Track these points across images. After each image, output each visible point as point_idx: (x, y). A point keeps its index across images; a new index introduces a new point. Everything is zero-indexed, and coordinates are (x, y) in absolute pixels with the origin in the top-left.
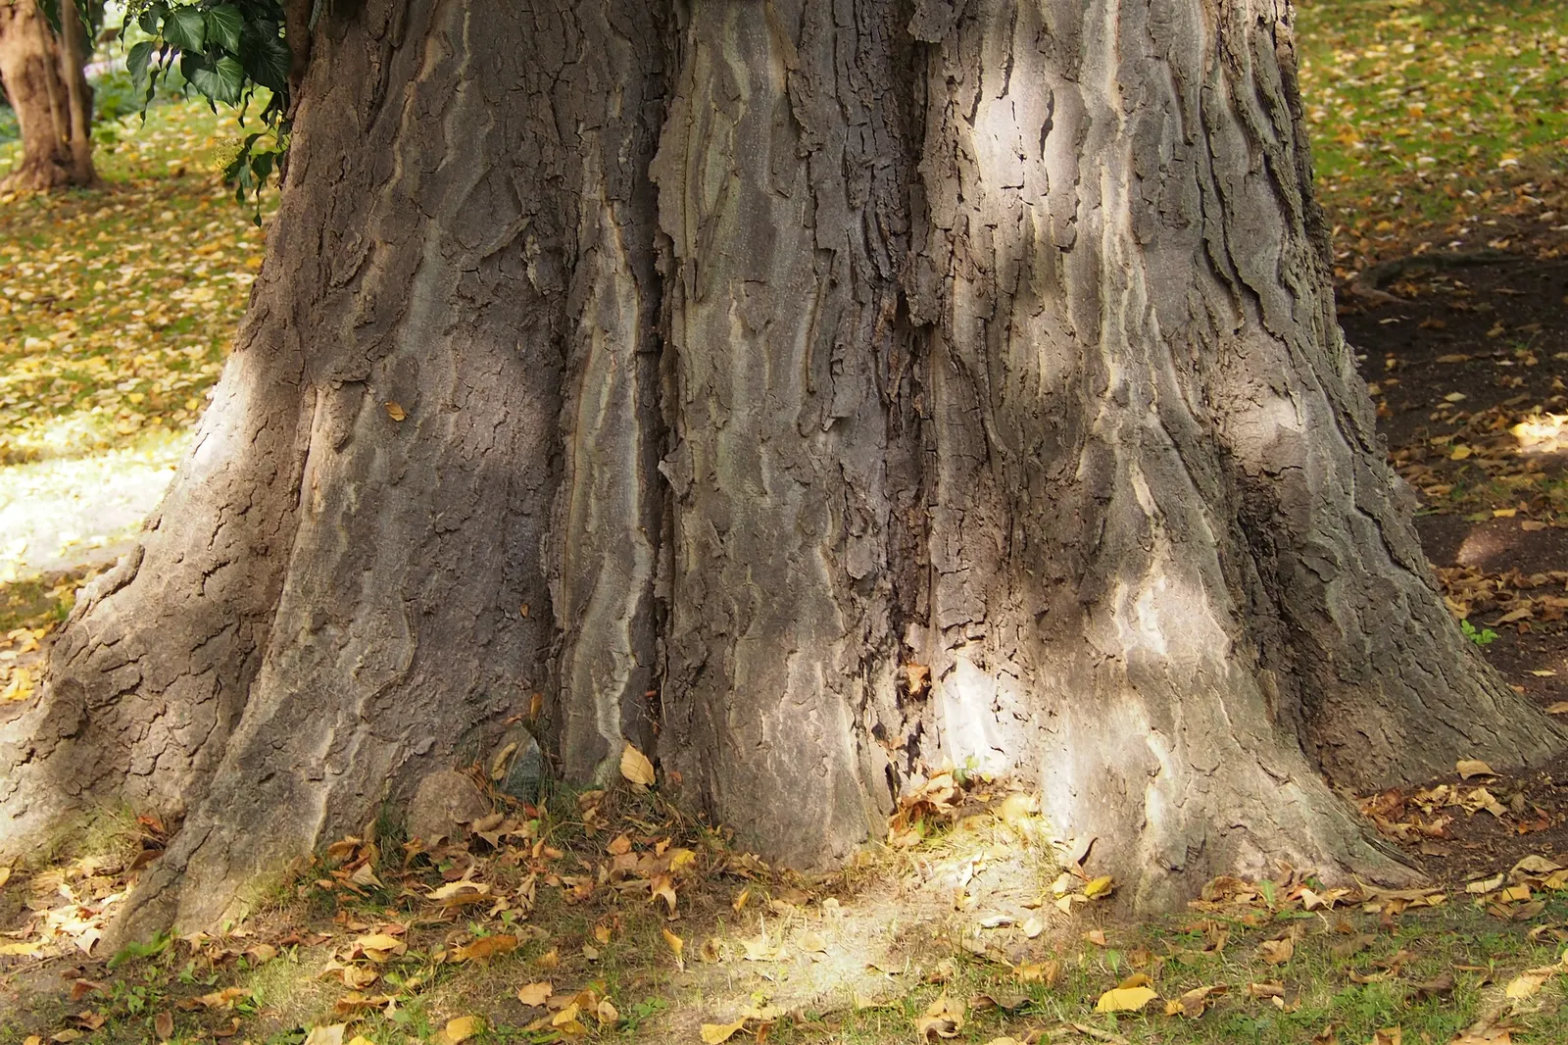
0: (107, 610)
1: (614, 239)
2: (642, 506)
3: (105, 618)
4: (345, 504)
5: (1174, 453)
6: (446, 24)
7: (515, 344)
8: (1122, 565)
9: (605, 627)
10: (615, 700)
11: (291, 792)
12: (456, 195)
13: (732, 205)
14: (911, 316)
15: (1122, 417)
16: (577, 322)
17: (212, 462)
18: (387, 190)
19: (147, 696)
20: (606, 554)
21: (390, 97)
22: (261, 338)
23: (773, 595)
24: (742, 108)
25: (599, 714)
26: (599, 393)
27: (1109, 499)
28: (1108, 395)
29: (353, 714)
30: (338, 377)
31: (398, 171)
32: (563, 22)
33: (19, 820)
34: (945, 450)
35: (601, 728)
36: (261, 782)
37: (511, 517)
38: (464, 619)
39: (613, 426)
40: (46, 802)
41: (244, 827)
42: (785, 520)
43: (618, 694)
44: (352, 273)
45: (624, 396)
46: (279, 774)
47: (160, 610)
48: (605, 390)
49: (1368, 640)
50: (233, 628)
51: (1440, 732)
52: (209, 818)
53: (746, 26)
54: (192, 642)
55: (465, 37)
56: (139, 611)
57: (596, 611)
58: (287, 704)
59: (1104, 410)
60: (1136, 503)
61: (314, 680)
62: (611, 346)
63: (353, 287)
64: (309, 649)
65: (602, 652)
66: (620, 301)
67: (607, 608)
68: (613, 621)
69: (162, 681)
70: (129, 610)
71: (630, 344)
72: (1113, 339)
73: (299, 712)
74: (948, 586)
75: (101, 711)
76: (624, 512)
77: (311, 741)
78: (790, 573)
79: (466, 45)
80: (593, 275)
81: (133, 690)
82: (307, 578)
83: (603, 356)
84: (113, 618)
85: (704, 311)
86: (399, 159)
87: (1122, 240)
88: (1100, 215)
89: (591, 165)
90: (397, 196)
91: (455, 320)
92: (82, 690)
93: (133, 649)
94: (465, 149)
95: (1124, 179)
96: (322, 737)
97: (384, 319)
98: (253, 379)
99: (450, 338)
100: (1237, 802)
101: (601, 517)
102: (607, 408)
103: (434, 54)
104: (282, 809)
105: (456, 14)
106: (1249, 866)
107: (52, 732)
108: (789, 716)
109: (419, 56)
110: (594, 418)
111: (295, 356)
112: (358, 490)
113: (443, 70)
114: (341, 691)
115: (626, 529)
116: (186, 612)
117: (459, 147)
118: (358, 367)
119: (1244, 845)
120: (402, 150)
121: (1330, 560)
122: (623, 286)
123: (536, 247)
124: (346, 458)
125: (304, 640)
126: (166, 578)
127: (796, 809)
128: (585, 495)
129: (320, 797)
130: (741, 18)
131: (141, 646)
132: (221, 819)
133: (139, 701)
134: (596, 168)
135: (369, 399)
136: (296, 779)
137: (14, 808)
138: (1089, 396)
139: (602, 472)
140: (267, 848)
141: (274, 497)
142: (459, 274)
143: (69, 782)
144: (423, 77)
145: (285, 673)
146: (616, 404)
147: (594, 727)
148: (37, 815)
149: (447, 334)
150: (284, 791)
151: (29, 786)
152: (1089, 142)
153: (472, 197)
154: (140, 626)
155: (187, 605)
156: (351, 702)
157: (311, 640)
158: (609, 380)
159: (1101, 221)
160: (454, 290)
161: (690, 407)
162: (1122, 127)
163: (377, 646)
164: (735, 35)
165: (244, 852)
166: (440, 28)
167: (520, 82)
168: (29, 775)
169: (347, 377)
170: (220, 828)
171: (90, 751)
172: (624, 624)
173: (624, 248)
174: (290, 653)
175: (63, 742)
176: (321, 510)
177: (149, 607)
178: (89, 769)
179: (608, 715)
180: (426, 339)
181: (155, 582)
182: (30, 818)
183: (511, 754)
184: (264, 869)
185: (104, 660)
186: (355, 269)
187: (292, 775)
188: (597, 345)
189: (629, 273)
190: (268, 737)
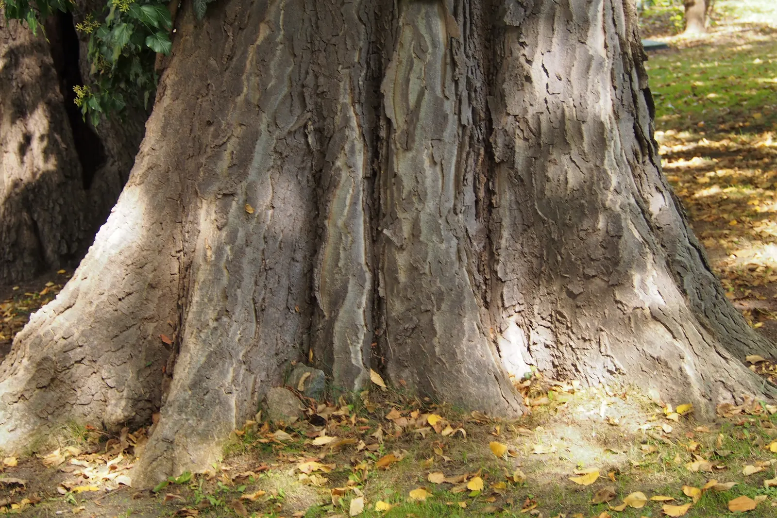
0: (62, 321)
1: (354, 123)
2: (366, 254)
3: (62, 325)
4: (225, 256)
5: (641, 215)
6: (270, 16)
7: (297, 176)
8: (634, 266)
9: (352, 313)
10: (359, 349)
11: (219, 399)
12: (276, 101)
13: (424, 104)
14: (496, 158)
15: (620, 199)
16: (333, 163)
17: (121, 243)
18: (240, 99)
19: (88, 363)
20: (350, 277)
21: (239, 53)
22: (150, 178)
23: (451, 290)
24: (428, 57)
25: (352, 355)
26: (345, 198)
27: (621, 236)
28: (612, 189)
29: (240, 360)
30: (221, 192)
31: (245, 90)
32: (332, 15)
33: (12, 433)
34: (506, 222)
35: (354, 361)
36: (204, 395)
37: (292, 262)
38: (275, 313)
39: (353, 215)
40: (27, 423)
41: (201, 418)
42: (452, 255)
43: (359, 345)
44: (225, 140)
45: (358, 199)
46: (211, 391)
47: (92, 320)
48: (349, 196)
49: (702, 303)
50: (137, 326)
51: (736, 343)
52: (179, 415)
53: (430, 17)
54: (112, 334)
55: (281, 23)
56: (80, 321)
57: (347, 304)
58: (209, 356)
59: (610, 196)
60: (635, 238)
61: (220, 344)
62: (353, 175)
63: (222, 148)
64: (215, 329)
65: (352, 325)
66: (357, 152)
67: (353, 303)
68: (356, 309)
69: (96, 356)
70: (74, 320)
71: (360, 174)
72: (610, 163)
73: (215, 360)
74: (508, 287)
75: (64, 372)
76: (358, 256)
77: (223, 373)
78: (457, 280)
79: (281, 27)
80: (344, 139)
81: (79, 362)
82: (210, 293)
83: (347, 179)
84: (67, 324)
85: (410, 155)
86: (246, 83)
87: (610, 117)
88: (600, 106)
89: (344, 85)
90: (247, 102)
91: (272, 164)
92: (53, 362)
93: (80, 339)
94: (280, 78)
95: (608, 89)
96: (228, 372)
97: (242, 163)
98: (146, 199)
99: (270, 173)
100: (715, 370)
101: (346, 260)
102: (350, 205)
103: (264, 32)
104: (218, 407)
105: (277, 12)
106: (724, 399)
107: (34, 386)
108: (469, 347)
109: (256, 31)
110: (342, 210)
111: (176, 186)
112: (231, 249)
113: (269, 40)
114: (233, 349)
115: (359, 264)
116: (107, 320)
117: (277, 78)
118: (231, 187)
119: (721, 389)
120: (248, 80)
121: (685, 267)
122: (359, 145)
123: (312, 127)
124: (224, 233)
125: (212, 324)
126: (95, 303)
127: (485, 390)
128: (336, 249)
129: (233, 401)
130: (427, 13)
131: (84, 339)
132: (186, 415)
133: (83, 366)
134: (347, 87)
135: (234, 203)
136: (220, 393)
137: (10, 426)
138: (600, 190)
139: (346, 237)
140: (216, 427)
141: (162, 258)
142: (275, 141)
143: (41, 412)
144: (258, 42)
145: (204, 341)
146: (354, 203)
147: (350, 361)
148: (23, 430)
149: (268, 171)
150: (216, 399)
151: (18, 415)
152: (591, 72)
153: (283, 102)
154: (81, 328)
155: (108, 316)
156: (237, 354)
157: (215, 324)
158: (351, 191)
159: (600, 109)
160: (272, 148)
161: (404, 201)
162: (607, 65)
163: (245, 326)
164: (424, 21)
165: (204, 430)
166: (267, 19)
167: (309, 45)
168: (17, 409)
169: (225, 192)
170: (187, 420)
171: (52, 395)
172: (361, 311)
173: (359, 126)
174: (206, 331)
175: (37, 391)
176: (213, 259)
177: (86, 318)
178: (53, 404)
179: (356, 355)
180: (259, 173)
181: (88, 305)
182: (19, 432)
183: (307, 378)
184: (219, 438)
185: (65, 346)
186: (227, 138)
187: (218, 391)
188: (344, 174)
189: (362, 139)
190: (203, 372)
